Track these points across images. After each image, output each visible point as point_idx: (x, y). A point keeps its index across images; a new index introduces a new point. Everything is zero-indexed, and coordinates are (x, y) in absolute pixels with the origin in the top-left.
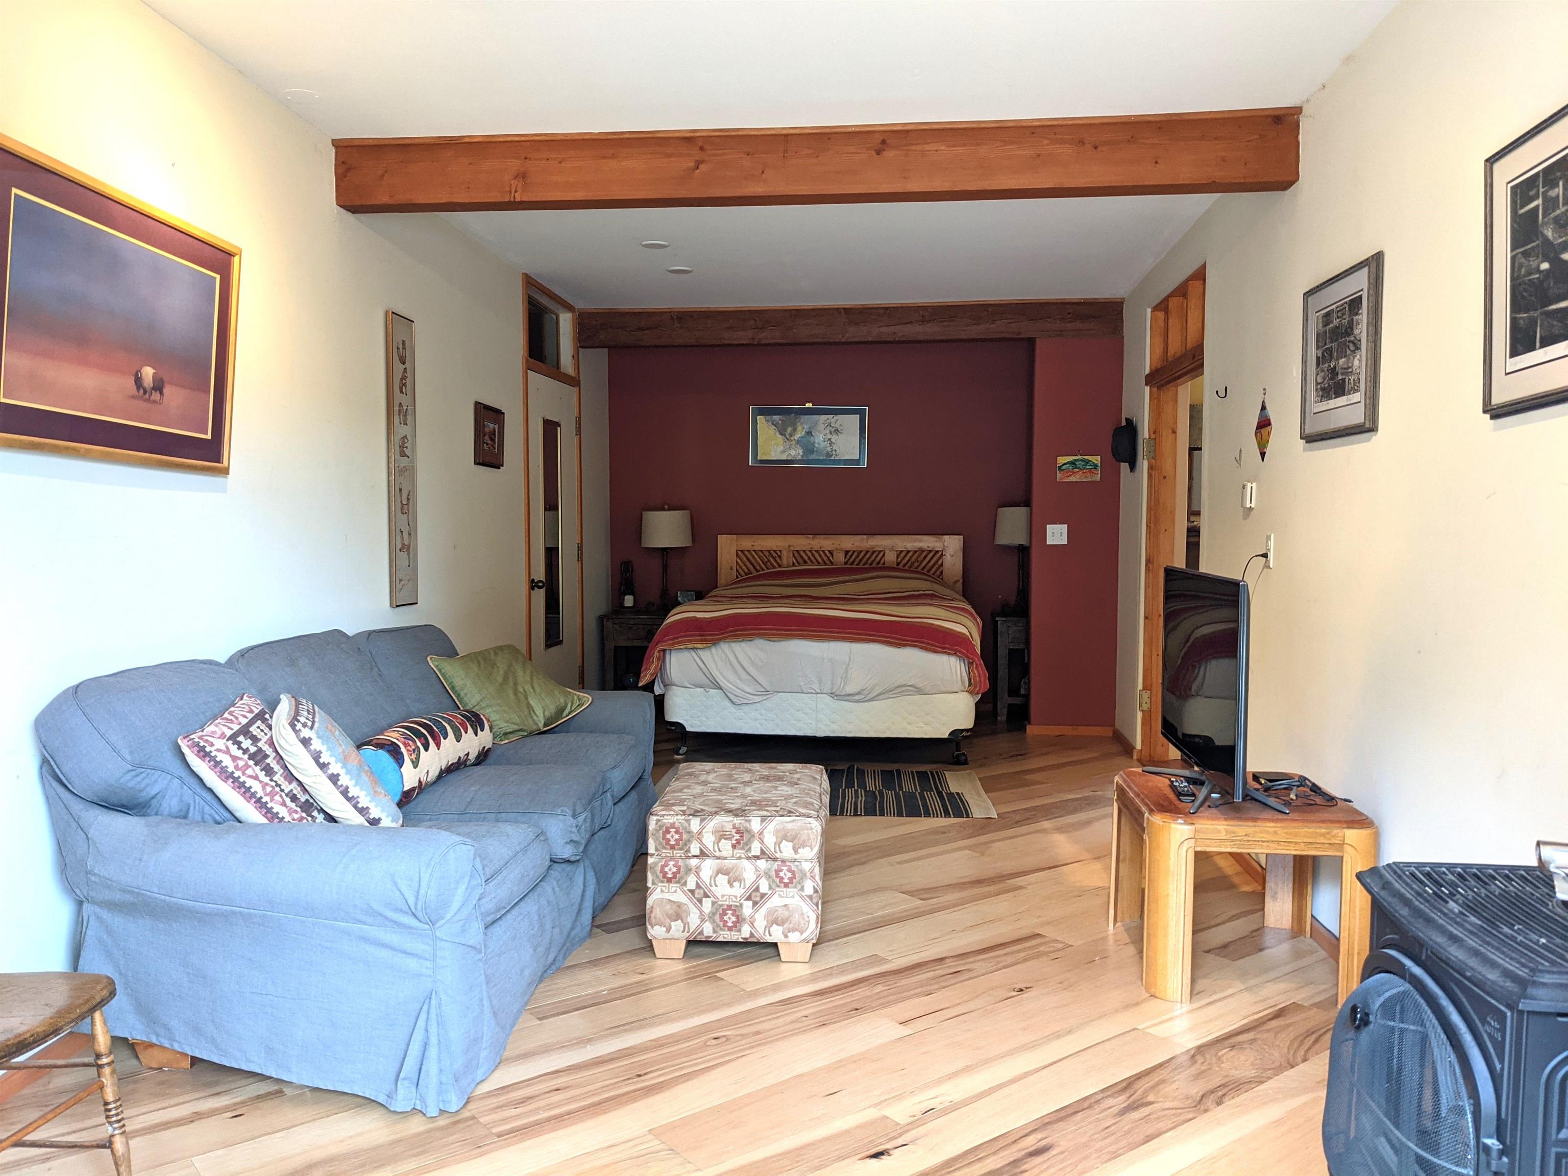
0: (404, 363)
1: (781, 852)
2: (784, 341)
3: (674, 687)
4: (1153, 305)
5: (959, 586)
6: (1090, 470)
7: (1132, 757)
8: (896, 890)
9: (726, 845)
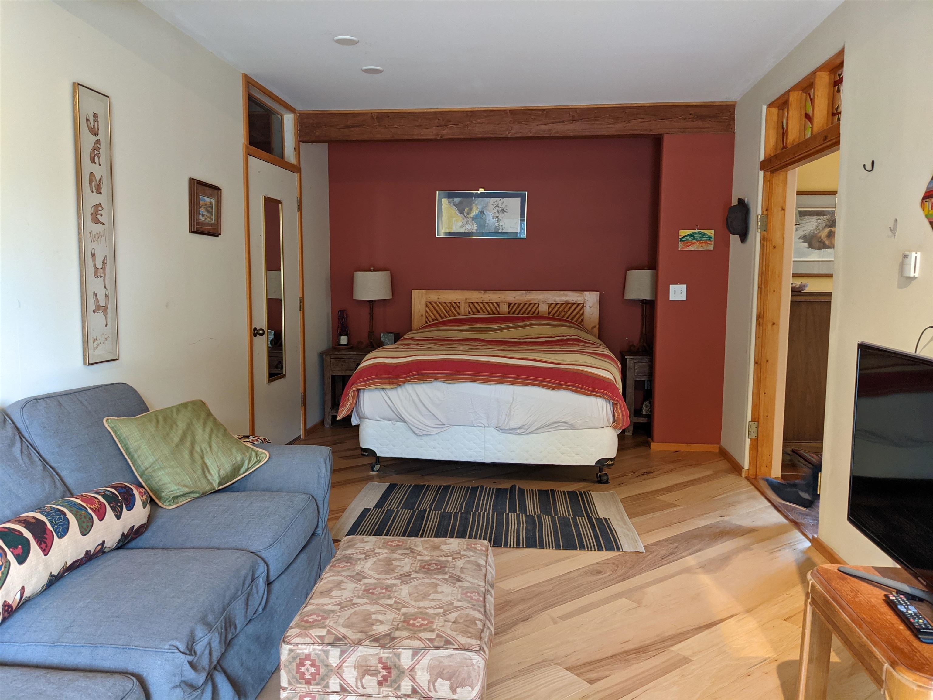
0: (96, 135)
1: (436, 691)
2: (461, 137)
3: (367, 420)
4: (769, 103)
5: (596, 330)
6: (706, 242)
7: (741, 475)
8: (560, 664)
9: (371, 682)
